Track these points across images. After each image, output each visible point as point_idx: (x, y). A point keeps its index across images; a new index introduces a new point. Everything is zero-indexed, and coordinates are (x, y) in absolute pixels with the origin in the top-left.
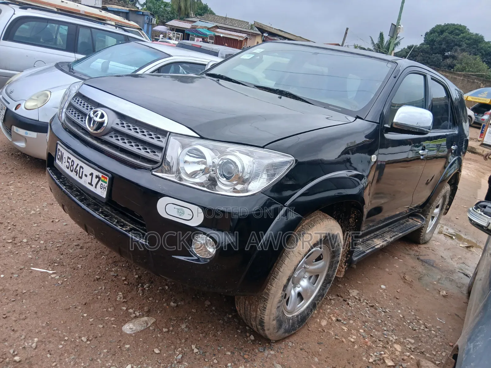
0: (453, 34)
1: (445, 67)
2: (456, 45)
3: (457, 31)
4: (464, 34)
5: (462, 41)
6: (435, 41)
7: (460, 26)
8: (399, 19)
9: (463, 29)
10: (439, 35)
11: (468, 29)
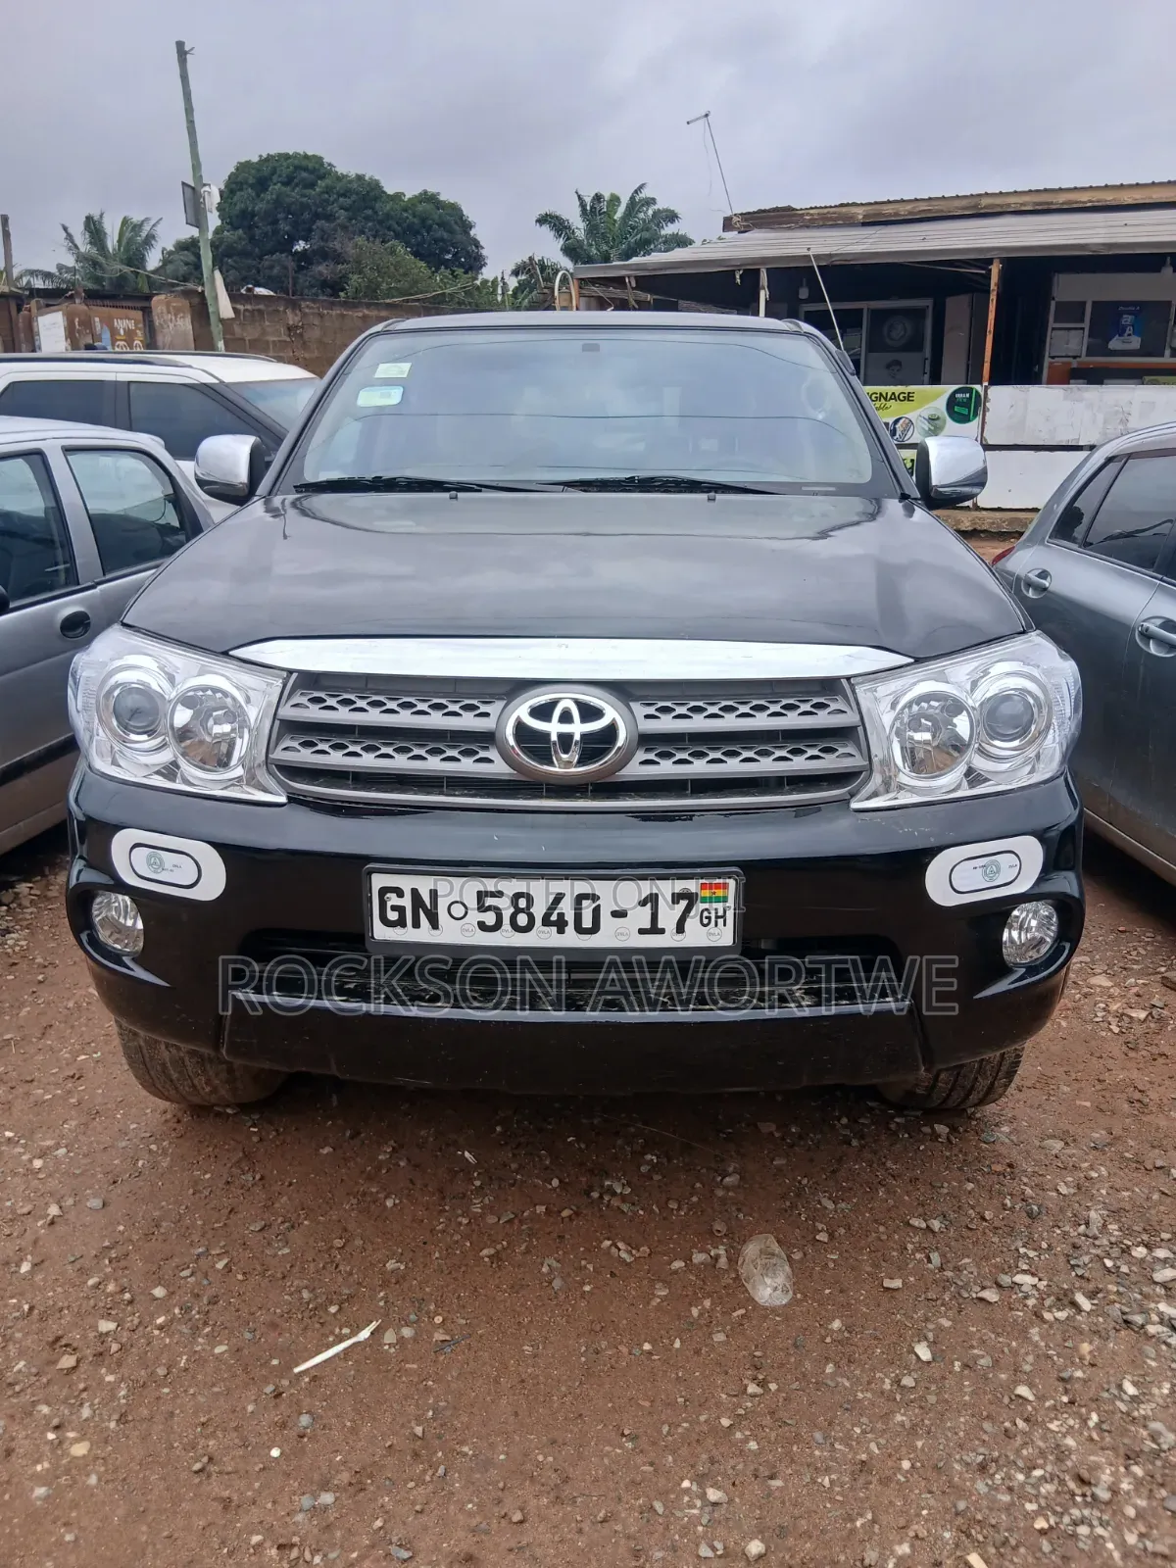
0: (297, 185)
1: (314, 290)
2: (317, 216)
3: (304, 175)
4: (328, 181)
5: (327, 201)
6: (253, 215)
7: (306, 157)
8: (196, 166)
9: (317, 166)
10: (258, 196)
11: (330, 165)
